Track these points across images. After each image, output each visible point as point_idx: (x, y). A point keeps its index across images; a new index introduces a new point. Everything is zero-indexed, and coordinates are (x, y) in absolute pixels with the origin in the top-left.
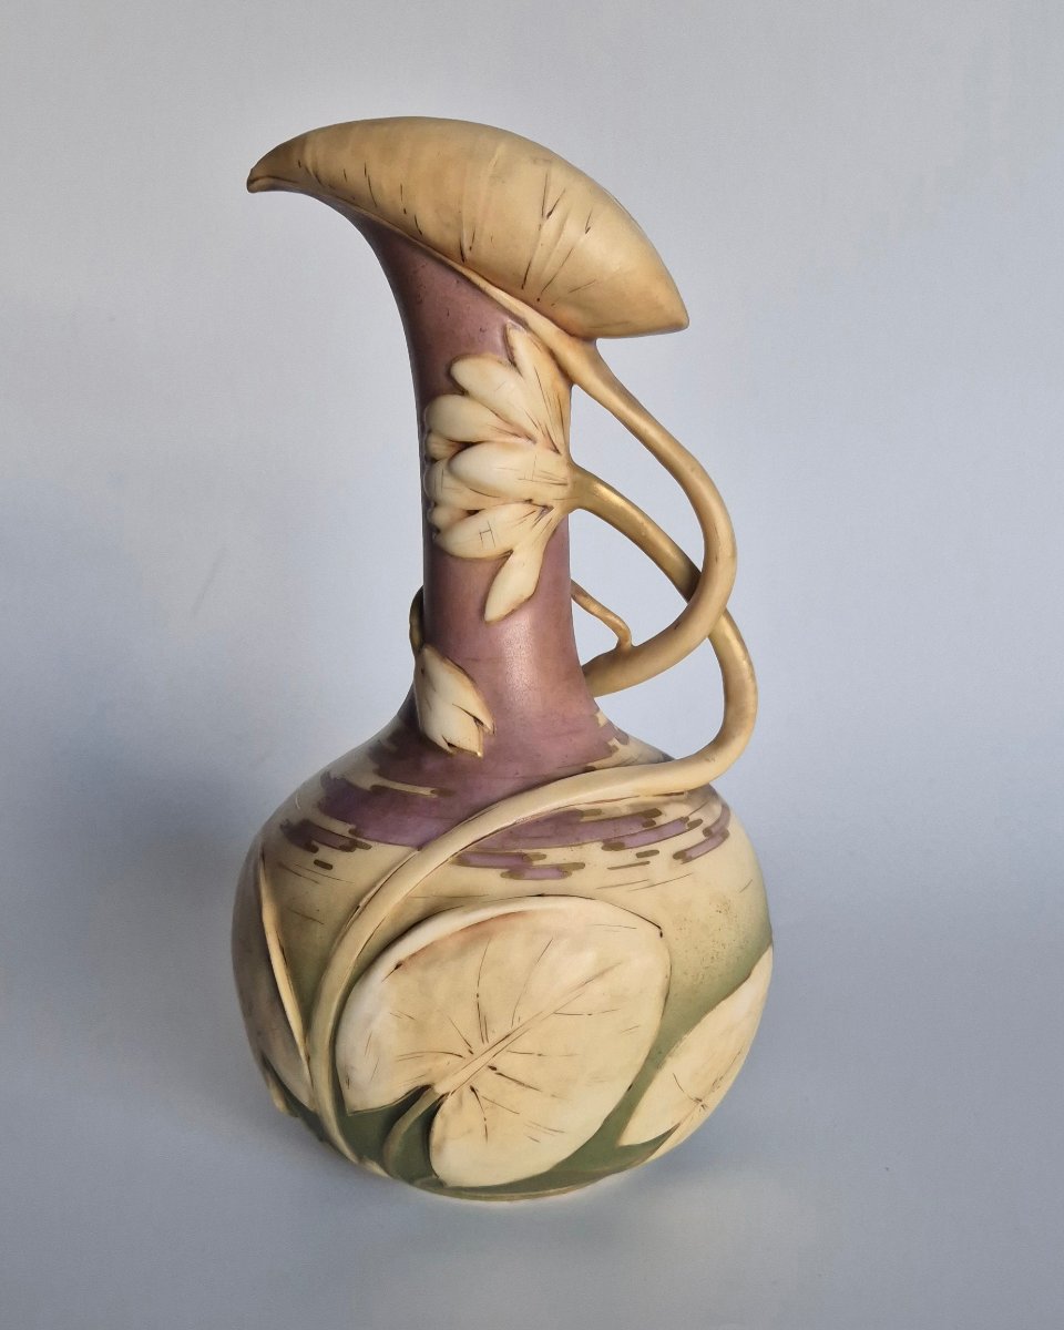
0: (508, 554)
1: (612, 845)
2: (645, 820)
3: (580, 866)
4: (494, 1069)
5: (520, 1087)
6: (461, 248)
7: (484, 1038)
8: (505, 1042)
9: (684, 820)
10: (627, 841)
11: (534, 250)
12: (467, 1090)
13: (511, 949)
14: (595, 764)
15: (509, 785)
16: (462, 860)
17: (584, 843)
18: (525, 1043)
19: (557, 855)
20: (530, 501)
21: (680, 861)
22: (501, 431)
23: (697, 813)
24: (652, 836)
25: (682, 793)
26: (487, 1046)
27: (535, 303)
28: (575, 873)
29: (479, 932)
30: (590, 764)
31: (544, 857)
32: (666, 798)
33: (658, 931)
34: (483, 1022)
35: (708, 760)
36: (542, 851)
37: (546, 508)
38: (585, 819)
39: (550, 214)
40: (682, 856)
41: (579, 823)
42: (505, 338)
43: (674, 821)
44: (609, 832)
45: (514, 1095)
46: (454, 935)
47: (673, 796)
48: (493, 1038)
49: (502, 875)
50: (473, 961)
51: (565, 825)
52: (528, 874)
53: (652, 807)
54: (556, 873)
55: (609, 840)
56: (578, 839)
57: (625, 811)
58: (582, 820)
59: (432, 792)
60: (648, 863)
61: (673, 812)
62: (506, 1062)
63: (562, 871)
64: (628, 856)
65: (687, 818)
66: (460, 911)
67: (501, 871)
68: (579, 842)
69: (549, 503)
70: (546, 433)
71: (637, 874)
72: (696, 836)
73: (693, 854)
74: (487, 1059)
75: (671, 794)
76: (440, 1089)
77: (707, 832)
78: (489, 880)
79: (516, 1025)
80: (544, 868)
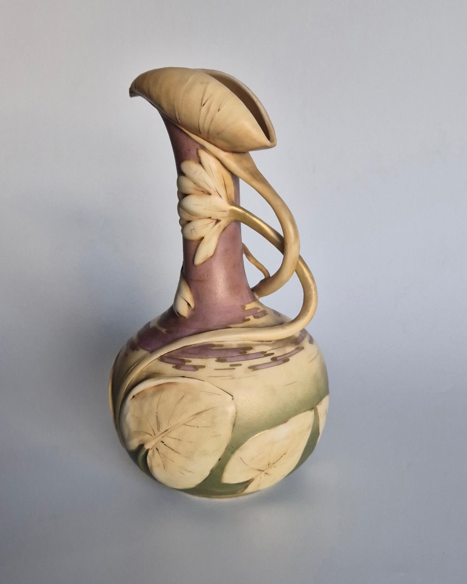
0: (202, 238)
1: (220, 360)
2: (242, 351)
3: (203, 367)
4: (163, 442)
5: (173, 452)
6: (176, 118)
7: (158, 429)
8: (166, 433)
9: (263, 353)
10: (228, 359)
11: (199, 119)
12: (155, 450)
13: (170, 396)
14: (231, 326)
15: (192, 331)
16: (162, 359)
17: (209, 358)
18: (174, 434)
19: (196, 361)
20: (210, 218)
21: (251, 370)
22: (197, 190)
23: (273, 350)
24: (242, 358)
25: (271, 341)
26: (159, 433)
27: (207, 139)
28: (200, 369)
29: (159, 388)
30: (230, 326)
31: (191, 361)
32: (260, 343)
33: (231, 397)
34: (158, 424)
35: (283, 328)
36: (190, 359)
37: (218, 221)
38: (215, 348)
39: (204, 104)
40: (254, 368)
41: (211, 350)
42: (197, 153)
43: (257, 353)
44: (222, 355)
45: (172, 455)
46: (151, 388)
47: (262, 342)
48: (162, 430)
49: (173, 367)
50: (156, 400)
51: (204, 350)
52: (183, 368)
53: (249, 346)
54: (192, 368)
55: (220, 358)
56: (207, 356)
57: (235, 346)
58: (213, 348)
59: (166, 331)
60: (235, 369)
61: (258, 349)
62: (168, 441)
63: (196, 368)
64: (226, 365)
65: (266, 352)
66: (155, 378)
67: (172, 365)
68: (207, 357)
69: (219, 219)
70: (215, 190)
71: (227, 373)
72: (268, 359)
73: (259, 367)
74: (160, 438)
75: (263, 341)
76: (147, 447)
77: (274, 359)
78: (168, 368)
79: (170, 427)
80: (189, 366)
